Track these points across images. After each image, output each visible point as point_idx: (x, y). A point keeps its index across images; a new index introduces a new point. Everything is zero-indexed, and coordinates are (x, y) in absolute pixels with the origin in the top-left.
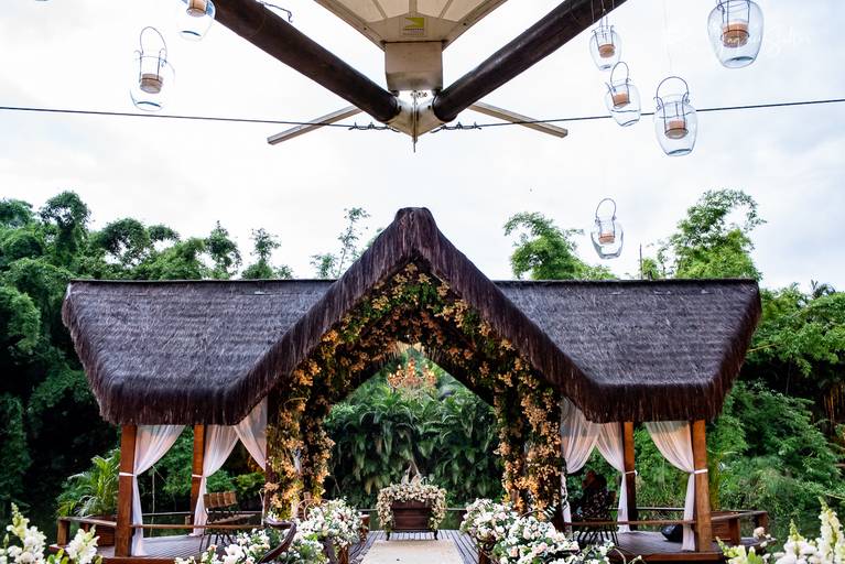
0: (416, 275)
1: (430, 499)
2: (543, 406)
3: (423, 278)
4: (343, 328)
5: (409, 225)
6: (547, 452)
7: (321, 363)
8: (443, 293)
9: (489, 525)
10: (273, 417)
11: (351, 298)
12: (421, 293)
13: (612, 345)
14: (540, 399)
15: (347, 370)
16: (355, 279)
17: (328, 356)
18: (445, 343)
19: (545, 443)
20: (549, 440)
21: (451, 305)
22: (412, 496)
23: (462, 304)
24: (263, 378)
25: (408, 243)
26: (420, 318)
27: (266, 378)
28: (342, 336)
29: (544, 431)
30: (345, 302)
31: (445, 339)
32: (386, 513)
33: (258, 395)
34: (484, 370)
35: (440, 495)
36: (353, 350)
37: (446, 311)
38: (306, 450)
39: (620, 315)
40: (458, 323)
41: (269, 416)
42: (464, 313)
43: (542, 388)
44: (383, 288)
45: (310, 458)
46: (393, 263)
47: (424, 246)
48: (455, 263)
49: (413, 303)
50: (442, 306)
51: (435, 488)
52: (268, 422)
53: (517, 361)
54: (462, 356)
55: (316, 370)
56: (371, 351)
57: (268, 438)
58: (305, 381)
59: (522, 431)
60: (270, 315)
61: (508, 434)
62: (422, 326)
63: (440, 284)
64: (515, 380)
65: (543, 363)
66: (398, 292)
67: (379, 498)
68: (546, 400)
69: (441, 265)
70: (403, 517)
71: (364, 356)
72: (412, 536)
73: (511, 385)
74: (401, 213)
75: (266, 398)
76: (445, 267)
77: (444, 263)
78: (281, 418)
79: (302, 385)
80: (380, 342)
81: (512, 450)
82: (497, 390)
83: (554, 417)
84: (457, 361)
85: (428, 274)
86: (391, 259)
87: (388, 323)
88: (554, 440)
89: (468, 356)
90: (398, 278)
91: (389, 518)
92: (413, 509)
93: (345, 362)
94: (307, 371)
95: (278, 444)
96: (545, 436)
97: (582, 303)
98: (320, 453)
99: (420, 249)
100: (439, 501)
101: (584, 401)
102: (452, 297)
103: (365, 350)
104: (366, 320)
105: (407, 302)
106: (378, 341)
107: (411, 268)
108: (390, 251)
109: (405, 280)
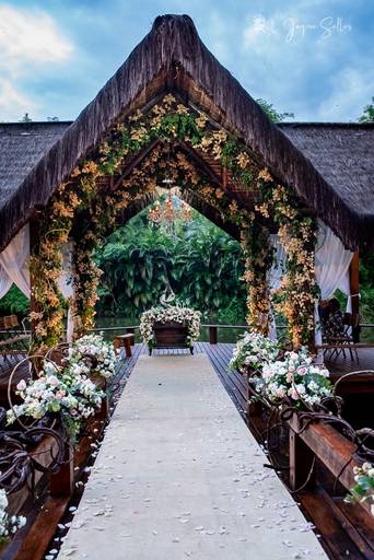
0: (174, 106)
1: (187, 321)
2: (300, 236)
3: (181, 109)
4: (102, 159)
5: (168, 32)
6: (303, 280)
7: (82, 195)
8: (202, 125)
10: (35, 248)
11: (106, 119)
12: (180, 123)
13: (364, 178)
14: (298, 227)
15: (112, 209)
16: (110, 97)
17: (89, 188)
18: (199, 183)
19: (301, 272)
20: (305, 268)
21: (209, 136)
22: (171, 318)
23: (221, 136)
24: (19, 208)
25: (168, 53)
26: (177, 160)
27: (22, 209)
28: (102, 168)
29: (300, 260)
30: (100, 123)
31: (199, 179)
32: (148, 333)
33: (15, 225)
34: (233, 207)
35: (196, 317)
36: (116, 190)
37: (205, 142)
38: (78, 279)
39: (366, 152)
40: (216, 155)
41: (31, 247)
42: (222, 145)
43: (300, 218)
45: (82, 285)
46: (151, 76)
47: (186, 58)
48: (219, 79)
49: (172, 134)
50: (200, 138)
51: (191, 311)
52: (31, 254)
53: (275, 192)
54: (214, 195)
55: (76, 201)
56: (133, 191)
57: (31, 269)
58: (67, 213)
59: (265, 261)
60: (33, 153)
61: (253, 263)
62: (178, 168)
63: (198, 116)
64: (271, 211)
65: (307, 190)
66: (156, 124)
67: (142, 319)
68: (303, 230)
69: (204, 80)
70: (165, 336)
71: (126, 195)
72: (171, 351)
73: (267, 216)
74: (159, 20)
75: (28, 225)
76: (208, 83)
77: (207, 78)
78: (43, 250)
79: (63, 218)
80: (140, 183)
81: (256, 277)
82: (244, 225)
83: (310, 246)
84: (209, 199)
85: (186, 105)
86: (148, 73)
87: (148, 164)
88: (309, 268)
89: (219, 194)
90: (156, 109)
91: (151, 337)
92: (171, 329)
93: (110, 201)
94: (67, 201)
95: (41, 275)
96: (302, 265)
97: (328, 143)
98: (90, 280)
99: (181, 60)
100: (194, 322)
101: (344, 229)
102: (209, 128)
103: (126, 189)
104: (126, 152)
105: (166, 134)
106: (138, 181)
107: (169, 99)
108: (147, 64)
109: (163, 111)
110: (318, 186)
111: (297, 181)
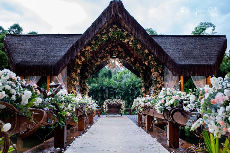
0: (116, 29)
1: (120, 104)
2: (158, 71)
3: (119, 30)
4: (92, 45)
5: (114, 6)
6: (159, 86)
7: (85, 57)
8: (125, 35)
9: (145, 102)
10: (69, 74)
11: (94, 32)
12: (118, 34)
13: (181, 53)
14: (158, 68)
15: (94, 65)
16: (96, 25)
17: (87, 55)
18: (125, 56)
19: (159, 84)
20: (160, 82)
21: (128, 38)
22: (114, 103)
23: (132, 38)
24: (65, 60)
25: (114, 12)
26: (118, 48)
27: (66, 60)
28: (92, 48)
29: (158, 79)
30: (92, 33)
31: (125, 54)
32: (106, 108)
33: (64, 66)
34: (137, 64)
35: (123, 102)
36: (96, 58)
37: (126, 40)
38: (82, 89)
39: (183, 44)
40: (130, 44)
41: (68, 74)
42: (132, 41)
43: (158, 65)
44: (105, 33)
45: (83, 92)
46: (109, 19)
47: (120, 13)
48: (130, 20)
49: (115, 37)
51: (122, 100)
52: (68, 76)
53: (150, 57)
54: (130, 60)
55: (83, 59)
56: (102, 59)
57: (67, 81)
58: (80, 63)
59: (149, 84)
60: (69, 44)
61: (144, 85)
62: (118, 50)
63: (124, 32)
64: (149, 63)
65: (160, 55)
66: (110, 34)
67: (104, 103)
68: (159, 69)
69: (125, 20)
70: (112, 109)
71: (99, 60)
72: (114, 115)
73: (147, 65)
74: (111, 2)
75: (66, 67)
76: (127, 21)
77: (126, 19)
78: (71, 74)
79: (79, 64)
80: (105, 55)
81: (146, 90)
82: (141, 71)
83: (162, 75)
84: (129, 62)
85: (120, 28)
86: (108, 18)
87: (107, 49)
88: (161, 82)
89: (132, 60)
90: (110, 29)
91: (107, 110)
92: (115, 107)
93: (93, 62)
94: (80, 60)
95: (71, 83)
96: (159, 81)
97: (170, 42)
98: (86, 90)
99: (118, 14)
100: (123, 104)
101: (172, 69)
102: (128, 36)
103: (99, 58)
104: (100, 43)
105: (113, 38)
106: (104, 55)
107: (115, 26)
108: (108, 16)
109: (113, 30)
110: (163, 54)
111: (156, 52)
